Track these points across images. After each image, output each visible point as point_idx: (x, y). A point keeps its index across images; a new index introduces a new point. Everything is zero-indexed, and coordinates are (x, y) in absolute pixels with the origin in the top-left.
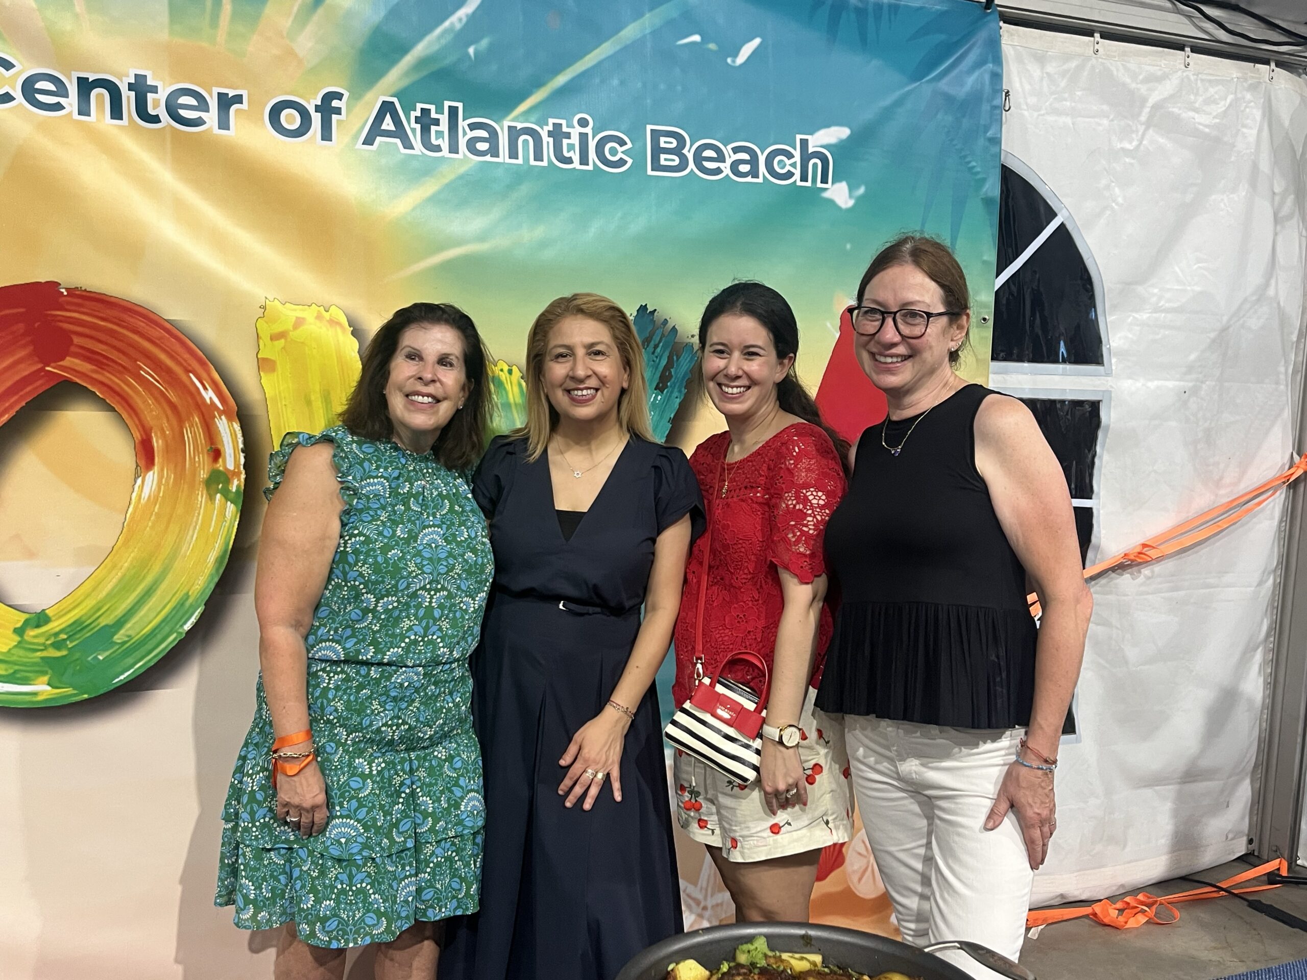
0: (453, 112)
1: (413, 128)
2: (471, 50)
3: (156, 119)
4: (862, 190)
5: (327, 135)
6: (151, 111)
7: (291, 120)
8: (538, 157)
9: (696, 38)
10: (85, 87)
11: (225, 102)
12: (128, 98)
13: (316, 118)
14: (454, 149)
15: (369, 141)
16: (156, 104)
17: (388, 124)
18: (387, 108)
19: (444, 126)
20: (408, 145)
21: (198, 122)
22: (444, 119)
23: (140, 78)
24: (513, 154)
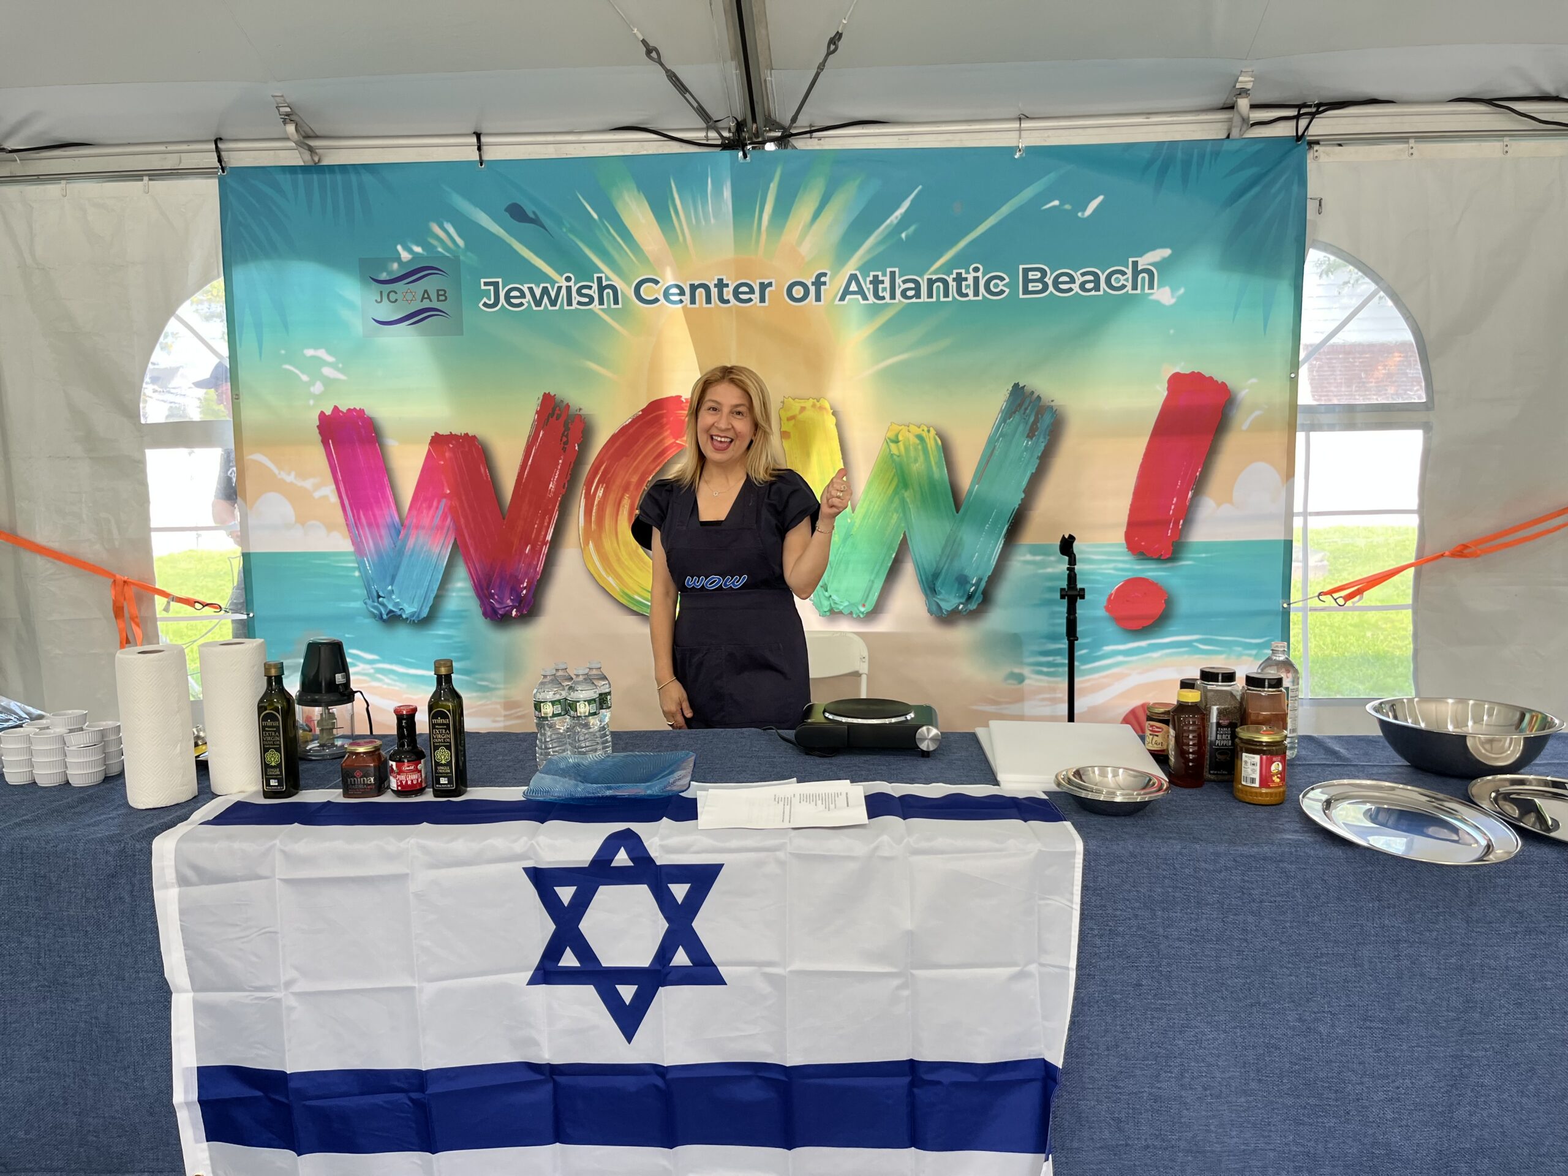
0: (893, 274)
1: (868, 288)
2: (903, 235)
3: (728, 302)
4: (1182, 291)
5: (818, 299)
6: (726, 297)
7: (798, 292)
8: (946, 295)
9: (1056, 203)
10: (693, 288)
11: (763, 287)
12: (714, 291)
13: (812, 289)
14: (893, 297)
15: (842, 299)
16: (728, 293)
17: (853, 287)
18: (853, 277)
19: (887, 284)
20: (865, 298)
21: (750, 300)
22: (887, 280)
23: (720, 280)
24: (930, 295)
